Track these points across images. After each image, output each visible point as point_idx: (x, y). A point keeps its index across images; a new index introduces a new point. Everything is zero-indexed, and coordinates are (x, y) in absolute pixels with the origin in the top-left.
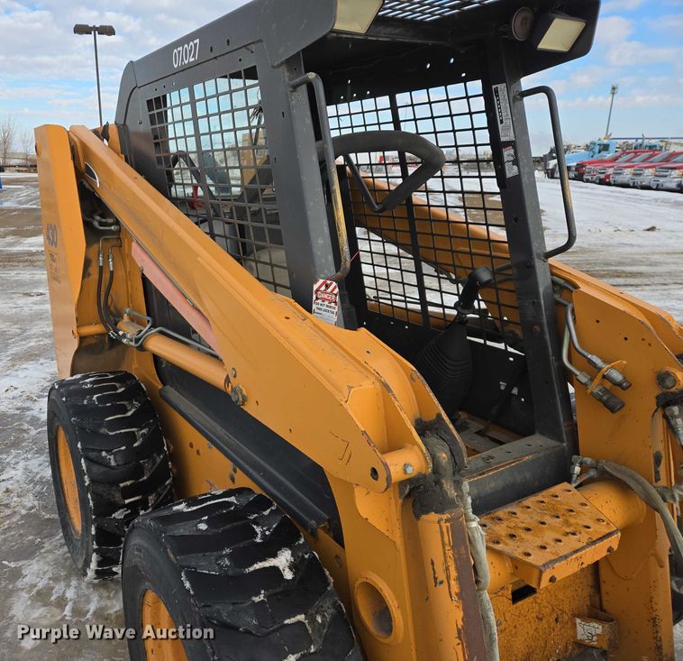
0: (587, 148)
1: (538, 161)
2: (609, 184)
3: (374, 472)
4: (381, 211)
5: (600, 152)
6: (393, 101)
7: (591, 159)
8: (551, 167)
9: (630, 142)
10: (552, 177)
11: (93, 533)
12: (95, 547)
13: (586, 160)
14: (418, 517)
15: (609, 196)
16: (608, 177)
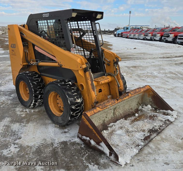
0: (124, 28)
1: (112, 32)
2: (128, 38)
3: (81, 67)
4: (77, 41)
5: (126, 30)
6: (77, 23)
7: (124, 32)
8: (115, 33)
9: (134, 27)
10: (116, 36)
11: (34, 95)
12: (34, 98)
13: (123, 32)
14: (86, 73)
15: (128, 41)
16: (128, 36)
